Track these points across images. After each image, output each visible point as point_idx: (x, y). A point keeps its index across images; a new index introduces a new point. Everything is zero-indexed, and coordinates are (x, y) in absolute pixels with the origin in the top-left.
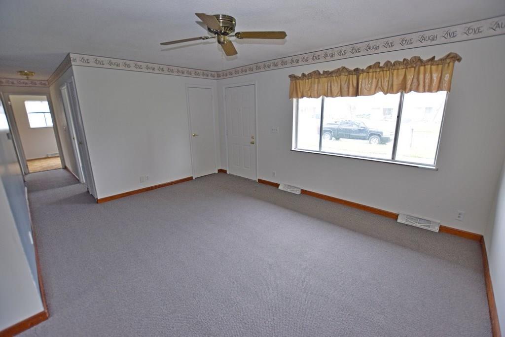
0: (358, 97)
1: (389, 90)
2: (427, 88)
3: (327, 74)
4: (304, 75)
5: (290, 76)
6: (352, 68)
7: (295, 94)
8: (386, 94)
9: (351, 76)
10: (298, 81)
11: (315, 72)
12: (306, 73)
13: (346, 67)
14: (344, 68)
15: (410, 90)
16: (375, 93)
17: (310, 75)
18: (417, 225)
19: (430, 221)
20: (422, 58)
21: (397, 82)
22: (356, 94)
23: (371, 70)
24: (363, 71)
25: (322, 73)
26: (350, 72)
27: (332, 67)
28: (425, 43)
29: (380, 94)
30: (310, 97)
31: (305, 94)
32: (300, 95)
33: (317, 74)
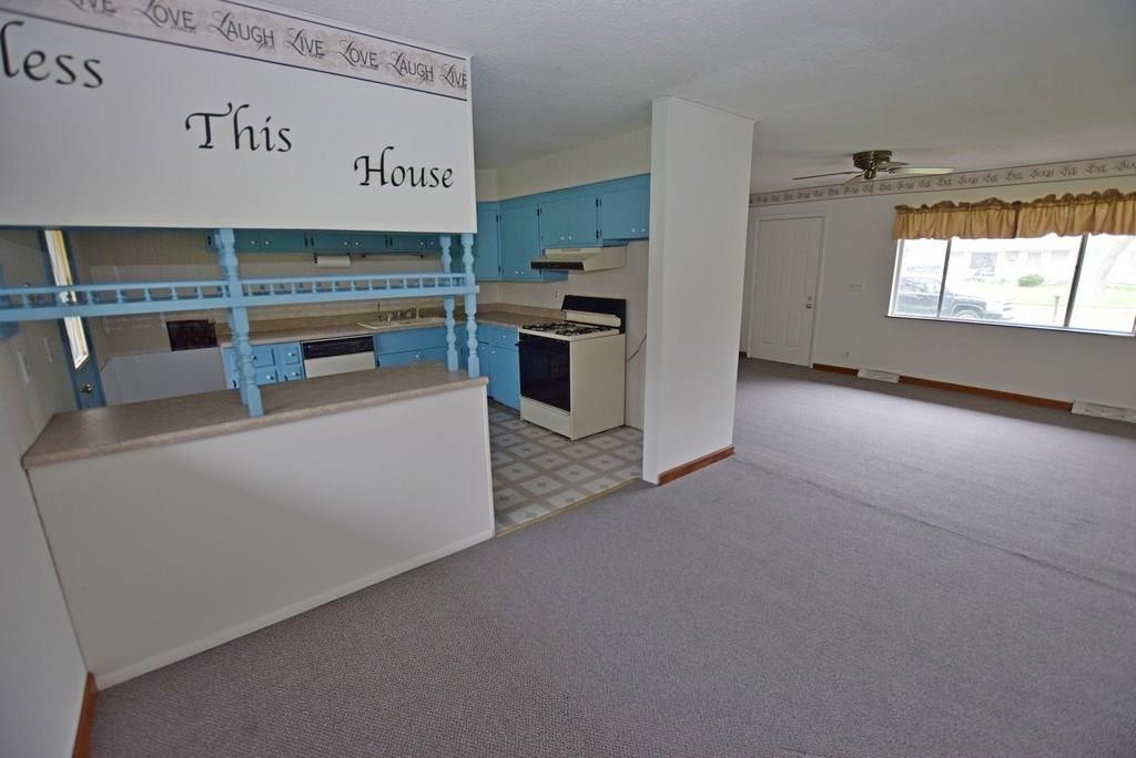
0: (1016, 239)
1: (1067, 231)
2: (1126, 229)
3: (965, 206)
4: (924, 207)
5: (898, 208)
6: (1010, 200)
7: (905, 234)
8: (1062, 236)
9: (1005, 211)
10: (911, 216)
11: (943, 203)
12: (930, 205)
13: (999, 198)
14: (995, 199)
15: (1101, 232)
16: (1044, 235)
17: (936, 208)
18: (1104, 415)
19: (1124, 410)
20: (1121, 191)
21: (1080, 220)
22: (1014, 236)
23: (1040, 205)
24: (1027, 205)
25: (957, 205)
26: (1003, 206)
27: (974, 197)
28: (1125, 172)
29: (1052, 237)
30: (934, 237)
31: (923, 231)
32: (911, 234)
33: (949, 206)
